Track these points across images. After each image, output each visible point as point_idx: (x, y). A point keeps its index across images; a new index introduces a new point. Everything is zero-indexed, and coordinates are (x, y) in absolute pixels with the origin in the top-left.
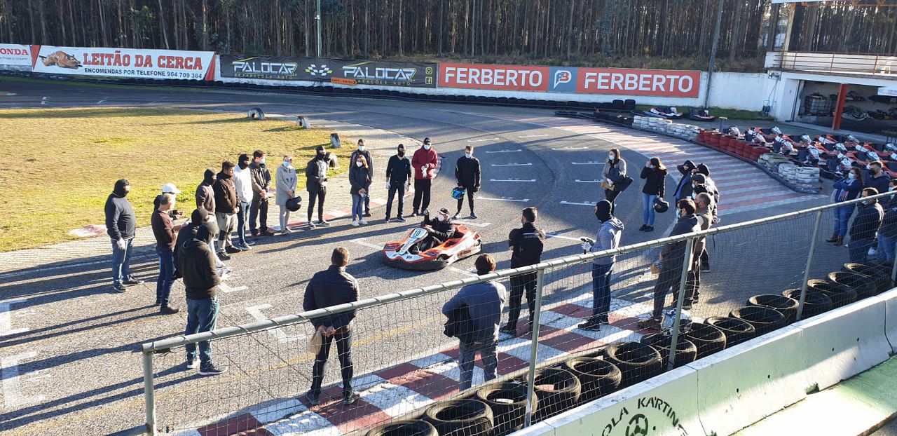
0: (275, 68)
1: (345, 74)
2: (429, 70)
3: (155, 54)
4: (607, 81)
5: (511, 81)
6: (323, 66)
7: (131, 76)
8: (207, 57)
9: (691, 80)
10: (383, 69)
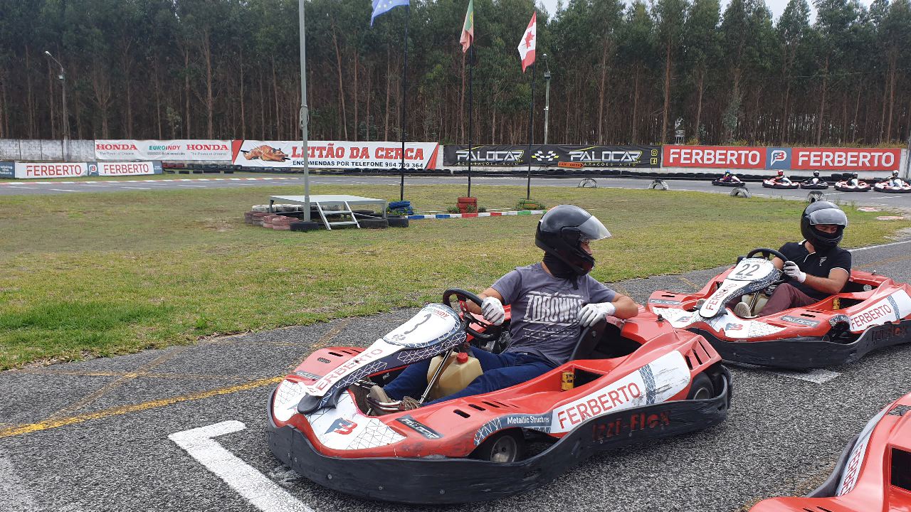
0: (499, 156)
1: (572, 159)
2: (654, 152)
3: (372, 146)
4: (819, 159)
5: (731, 160)
6: (550, 152)
7: (345, 167)
8: (428, 148)
9: (892, 156)
10: (609, 152)
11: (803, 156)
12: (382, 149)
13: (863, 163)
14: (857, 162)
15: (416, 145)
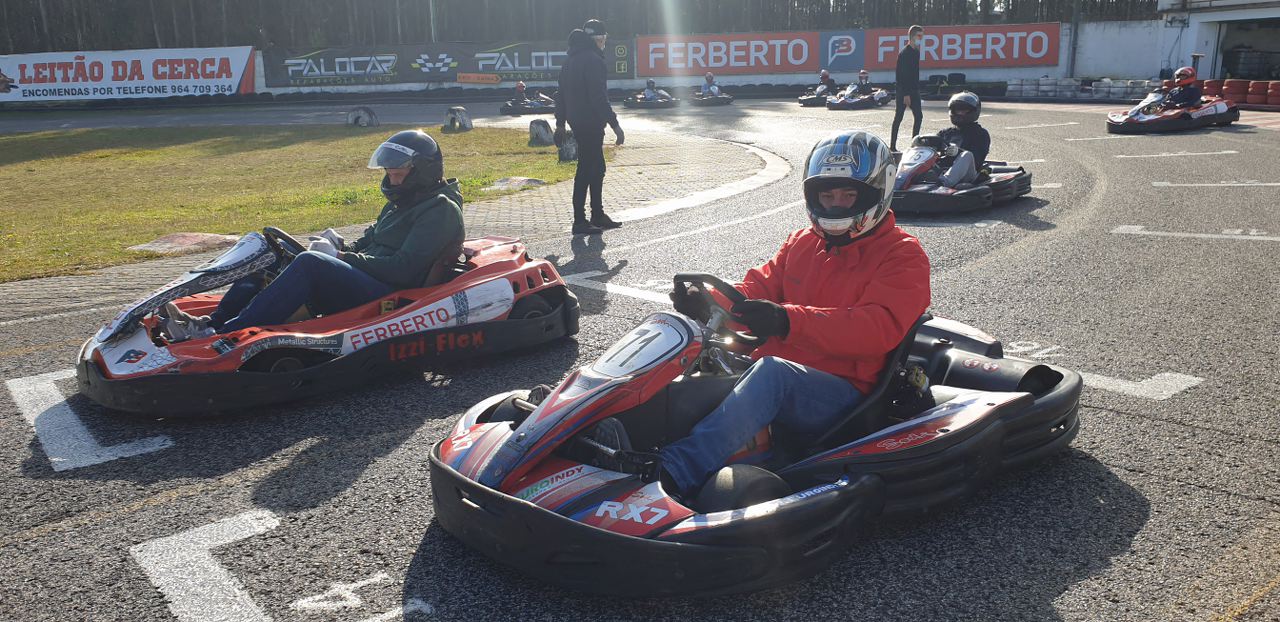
0: (358, 65)
1: (480, 66)
2: (620, 51)
3: (147, 57)
5: (757, 59)
6: (442, 56)
9: (1045, 38)
10: (544, 54)
11: (885, 44)
12: (163, 62)
13: (994, 52)
14: (983, 51)
15: (217, 53)
